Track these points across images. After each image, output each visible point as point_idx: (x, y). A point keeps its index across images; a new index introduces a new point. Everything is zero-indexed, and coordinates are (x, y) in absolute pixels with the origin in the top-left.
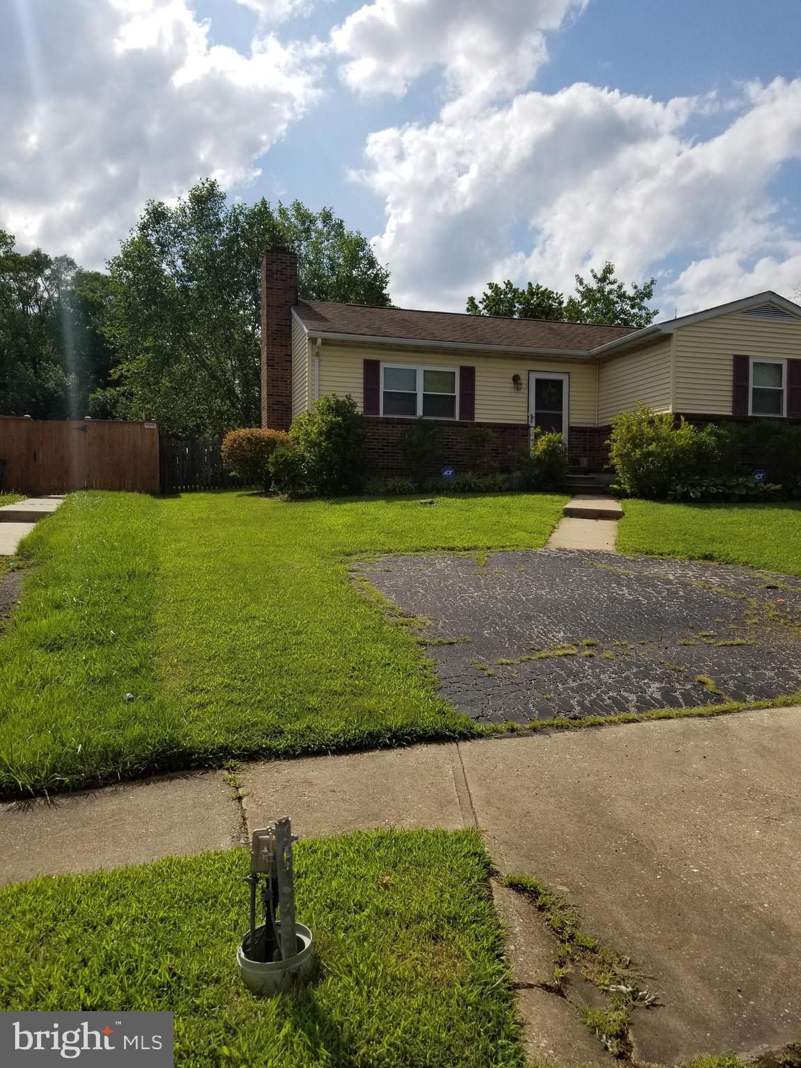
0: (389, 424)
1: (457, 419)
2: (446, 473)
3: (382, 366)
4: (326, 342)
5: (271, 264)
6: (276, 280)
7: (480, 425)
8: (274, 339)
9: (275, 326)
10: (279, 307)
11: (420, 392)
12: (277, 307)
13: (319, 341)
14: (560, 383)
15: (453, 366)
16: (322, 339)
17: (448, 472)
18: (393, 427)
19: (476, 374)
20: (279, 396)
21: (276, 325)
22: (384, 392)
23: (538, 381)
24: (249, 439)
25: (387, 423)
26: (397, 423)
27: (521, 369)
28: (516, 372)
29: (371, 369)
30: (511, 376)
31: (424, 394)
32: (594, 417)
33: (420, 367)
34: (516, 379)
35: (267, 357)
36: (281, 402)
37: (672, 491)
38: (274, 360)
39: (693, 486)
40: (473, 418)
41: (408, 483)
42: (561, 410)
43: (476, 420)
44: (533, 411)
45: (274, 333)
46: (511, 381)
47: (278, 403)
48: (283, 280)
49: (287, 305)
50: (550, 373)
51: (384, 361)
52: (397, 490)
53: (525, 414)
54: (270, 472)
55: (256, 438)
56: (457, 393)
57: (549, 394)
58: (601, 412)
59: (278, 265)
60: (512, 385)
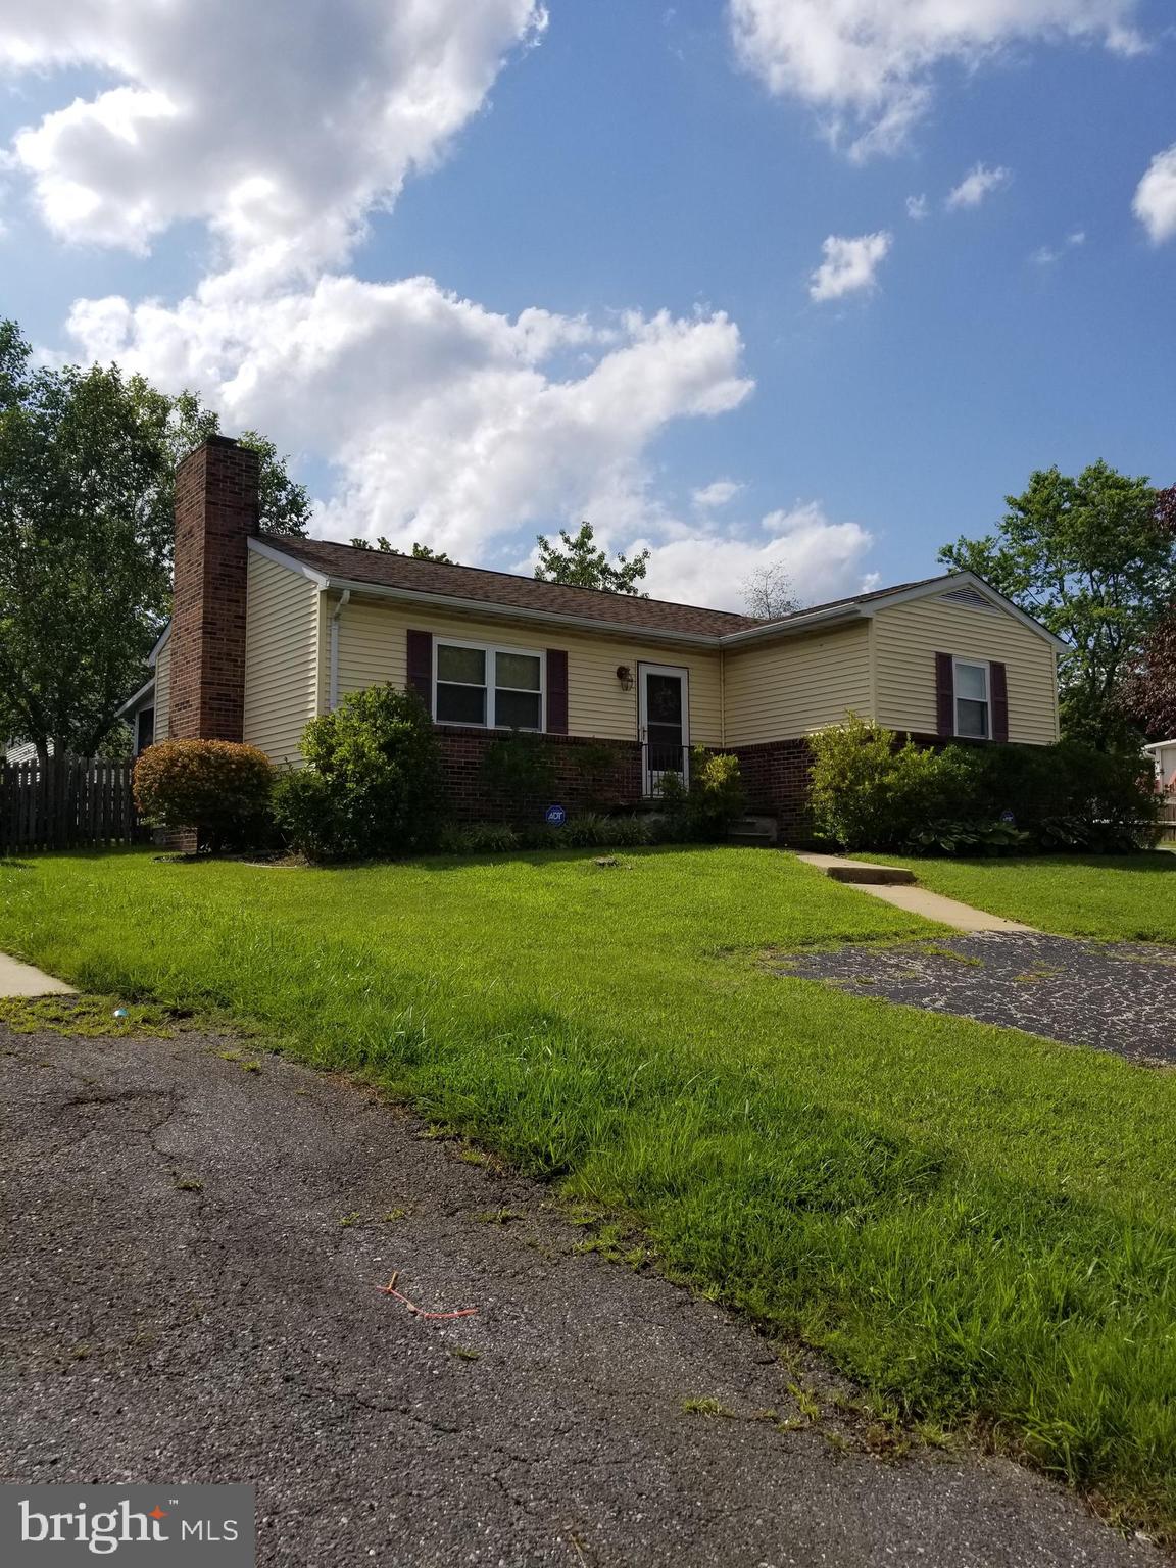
0: (450, 735)
1: (544, 731)
2: (552, 816)
3: (436, 641)
4: (357, 599)
5: (214, 465)
6: (223, 490)
7: (577, 741)
8: (217, 588)
9: (220, 567)
10: (227, 536)
11: (491, 685)
12: (222, 535)
13: (346, 595)
14: (676, 682)
15: (535, 648)
16: (351, 591)
17: (556, 815)
18: (454, 741)
19: (570, 662)
20: (222, 685)
21: (221, 564)
22: (438, 684)
23: (650, 677)
24: (201, 757)
25: (446, 735)
26: (461, 735)
27: (627, 657)
28: (625, 664)
29: (418, 644)
30: (615, 668)
31: (497, 690)
32: (718, 734)
33: (492, 646)
34: (622, 673)
35: (204, 617)
36: (225, 695)
37: (911, 841)
38: (215, 624)
39: (941, 834)
40: (566, 731)
41: (506, 833)
42: (680, 723)
43: (570, 734)
44: (644, 722)
45: (217, 579)
46: (615, 676)
47: (220, 697)
48: (236, 493)
49: (240, 533)
50: (666, 666)
51: (438, 635)
52: (493, 844)
53: (634, 726)
54: (274, 816)
55: (217, 757)
56: (543, 691)
57: (664, 697)
58: (728, 727)
59: (227, 467)
60: (617, 682)
